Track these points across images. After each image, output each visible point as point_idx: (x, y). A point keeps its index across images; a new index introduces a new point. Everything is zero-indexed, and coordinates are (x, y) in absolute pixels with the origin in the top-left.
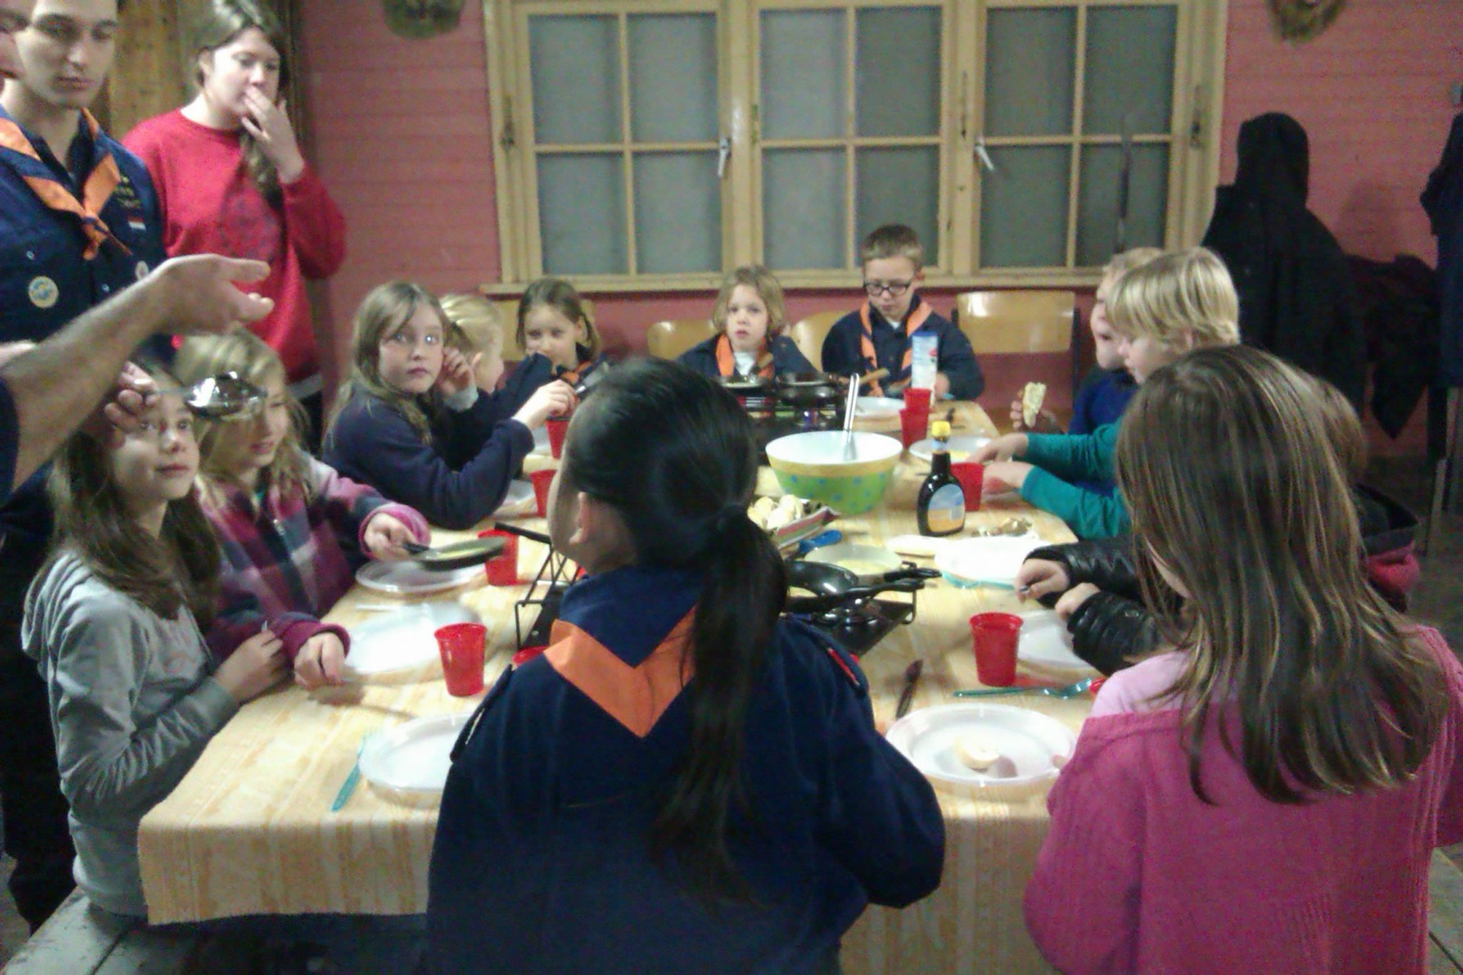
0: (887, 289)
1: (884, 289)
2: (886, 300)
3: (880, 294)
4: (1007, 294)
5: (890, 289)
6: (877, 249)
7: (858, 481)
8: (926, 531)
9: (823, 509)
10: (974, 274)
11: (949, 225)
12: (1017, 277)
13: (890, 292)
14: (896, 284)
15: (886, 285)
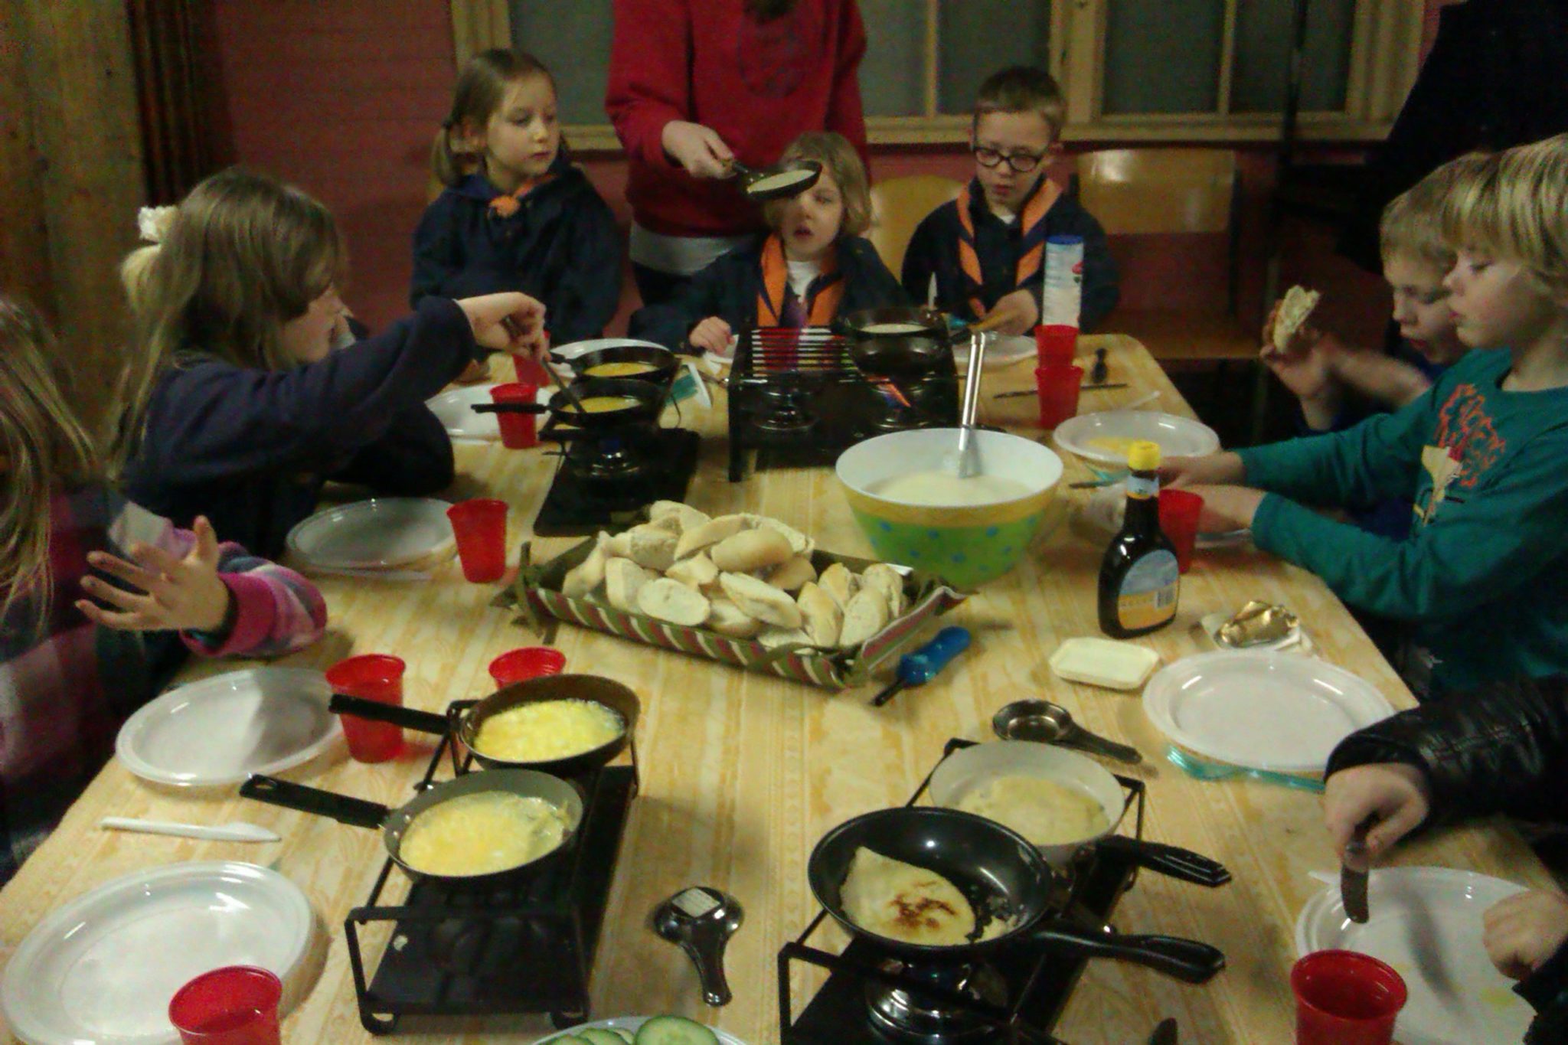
0: (1008, 159)
1: (1002, 158)
2: (1003, 176)
3: (995, 166)
4: (1148, 153)
5: (1013, 161)
6: (1003, 98)
7: (993, 532)
8: (1113, 628)
9: (938, 591)
10: (1096, 122)
11: (1064, 55)
12: (1156, 126)
13: (1010, 164)
14: (1021, 155)
15: (1005, 154)
